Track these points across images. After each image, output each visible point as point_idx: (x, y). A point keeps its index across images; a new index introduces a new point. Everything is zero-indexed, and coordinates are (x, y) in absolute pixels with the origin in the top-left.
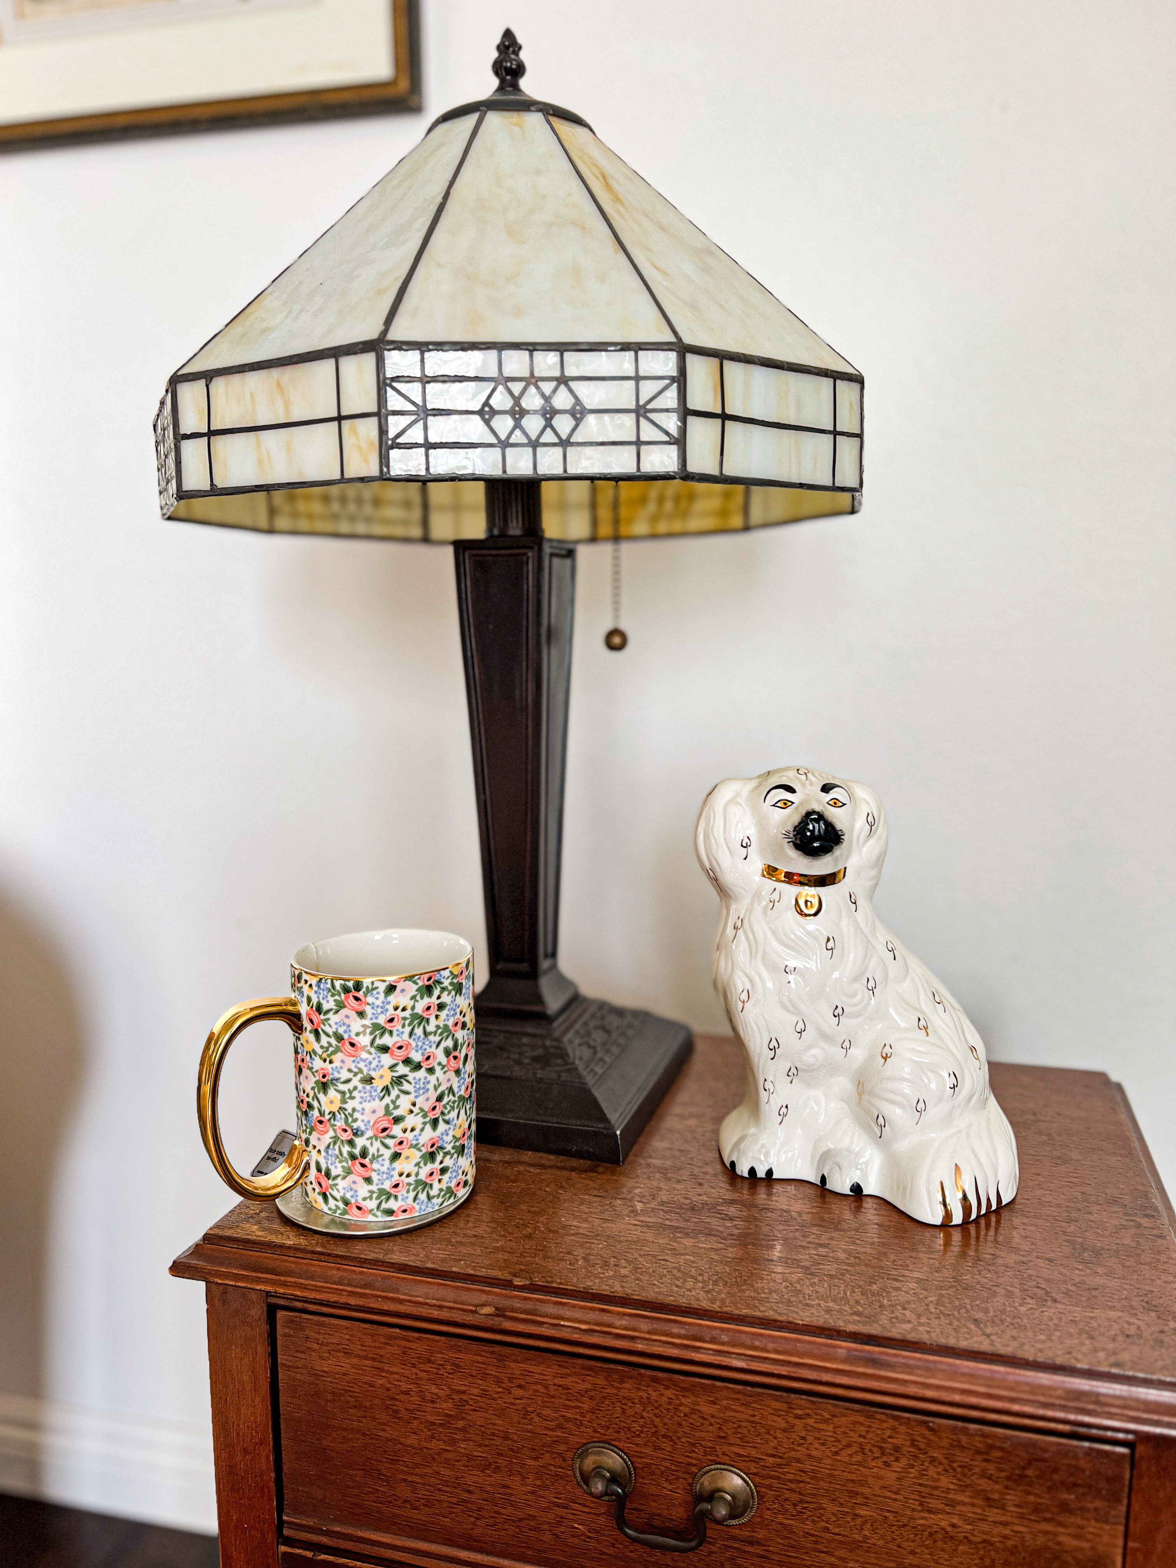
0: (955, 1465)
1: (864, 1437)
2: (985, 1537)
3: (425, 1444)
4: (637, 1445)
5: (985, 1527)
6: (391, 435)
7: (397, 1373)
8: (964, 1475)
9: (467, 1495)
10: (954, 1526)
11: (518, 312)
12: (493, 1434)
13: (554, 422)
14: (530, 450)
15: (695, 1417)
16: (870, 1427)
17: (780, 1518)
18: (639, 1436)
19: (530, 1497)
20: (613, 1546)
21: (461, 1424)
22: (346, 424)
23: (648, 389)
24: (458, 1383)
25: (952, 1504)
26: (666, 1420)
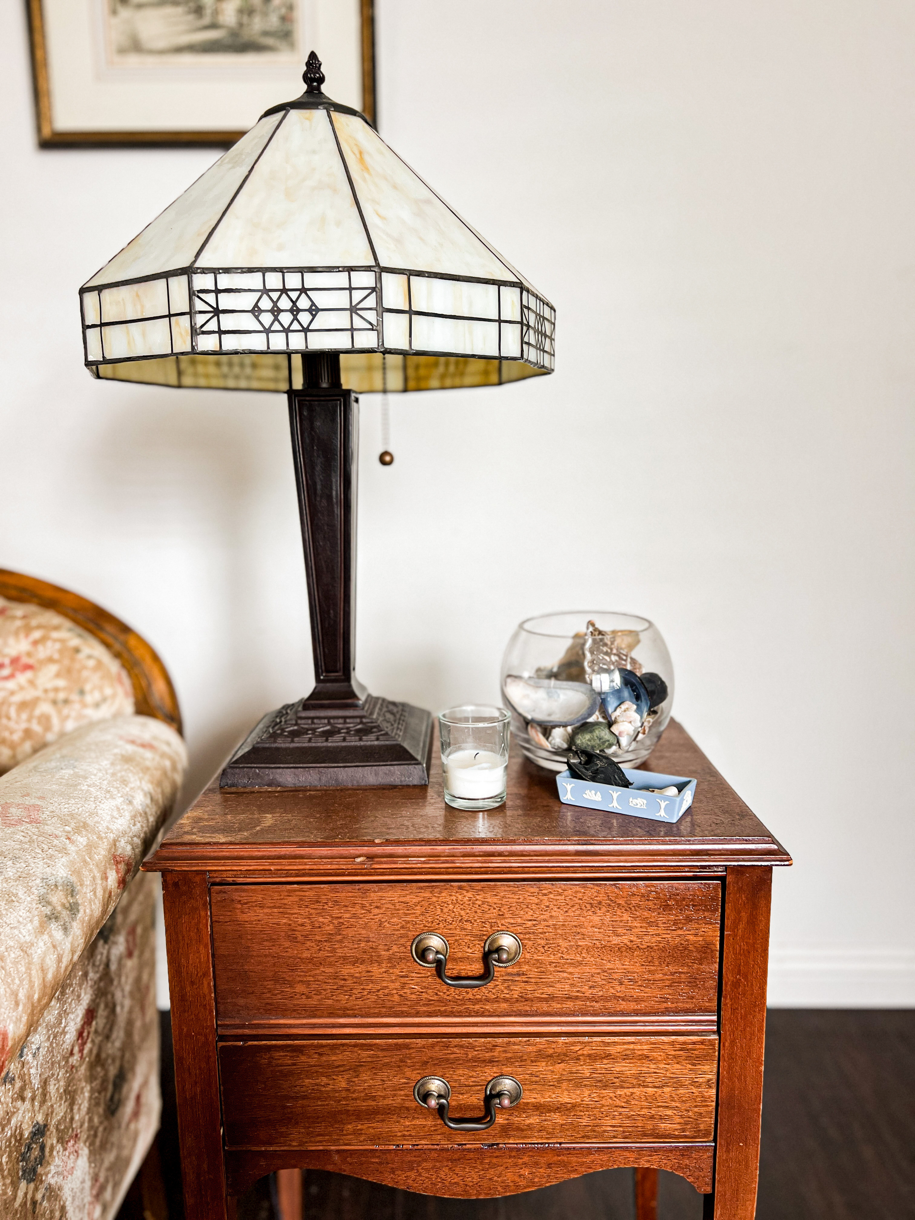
0: (631, 906)
1: (581, 899)
2: (648, 944)
3: (315, 955)
4: (450, 929)
5: (647, 938)
6: (198, 326)
7: (295, 914)
8: (636, 910)
9: (343, 982)
10: (631, 941)
11: (281, 248)
12: (360, 940)
13: (298, 317)
14: (284, 334)
15: (485, 906)
16: (584, 893)
17: (536, 957)
18: (451, 924)
19: (385, 975)
20: (437, 994)
21: (339, 937)
22: (173, 319)
23: (357, 296)
24: (336, 912)
25: (630, 929)
26: (468, 911)
